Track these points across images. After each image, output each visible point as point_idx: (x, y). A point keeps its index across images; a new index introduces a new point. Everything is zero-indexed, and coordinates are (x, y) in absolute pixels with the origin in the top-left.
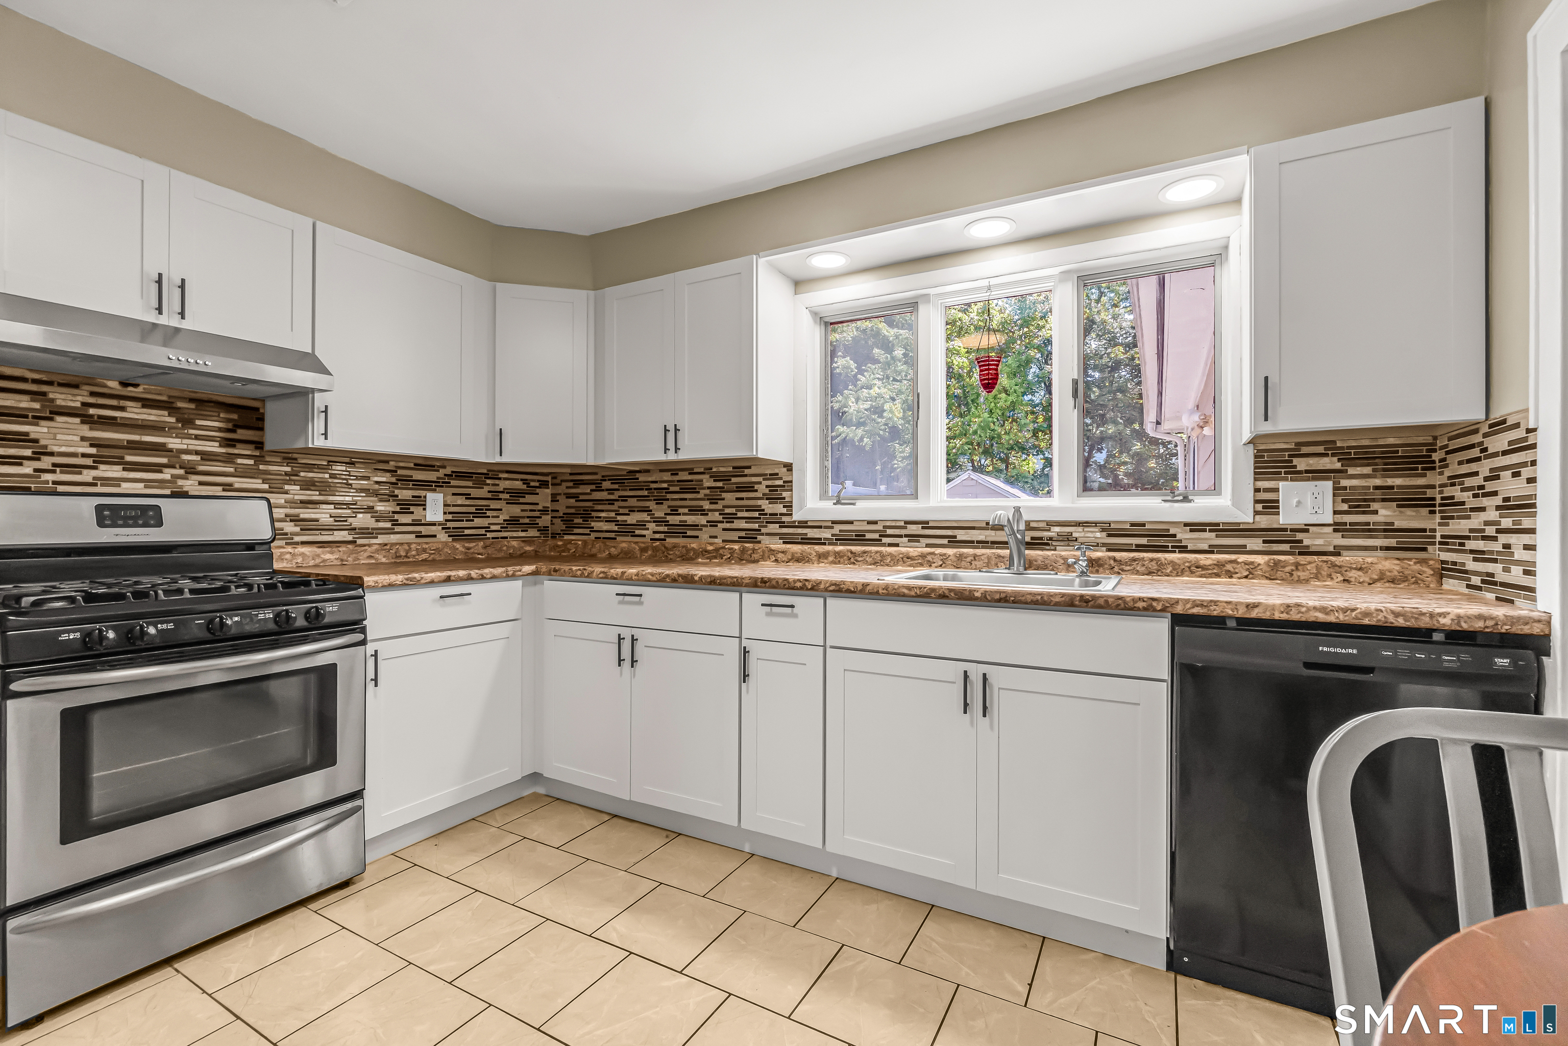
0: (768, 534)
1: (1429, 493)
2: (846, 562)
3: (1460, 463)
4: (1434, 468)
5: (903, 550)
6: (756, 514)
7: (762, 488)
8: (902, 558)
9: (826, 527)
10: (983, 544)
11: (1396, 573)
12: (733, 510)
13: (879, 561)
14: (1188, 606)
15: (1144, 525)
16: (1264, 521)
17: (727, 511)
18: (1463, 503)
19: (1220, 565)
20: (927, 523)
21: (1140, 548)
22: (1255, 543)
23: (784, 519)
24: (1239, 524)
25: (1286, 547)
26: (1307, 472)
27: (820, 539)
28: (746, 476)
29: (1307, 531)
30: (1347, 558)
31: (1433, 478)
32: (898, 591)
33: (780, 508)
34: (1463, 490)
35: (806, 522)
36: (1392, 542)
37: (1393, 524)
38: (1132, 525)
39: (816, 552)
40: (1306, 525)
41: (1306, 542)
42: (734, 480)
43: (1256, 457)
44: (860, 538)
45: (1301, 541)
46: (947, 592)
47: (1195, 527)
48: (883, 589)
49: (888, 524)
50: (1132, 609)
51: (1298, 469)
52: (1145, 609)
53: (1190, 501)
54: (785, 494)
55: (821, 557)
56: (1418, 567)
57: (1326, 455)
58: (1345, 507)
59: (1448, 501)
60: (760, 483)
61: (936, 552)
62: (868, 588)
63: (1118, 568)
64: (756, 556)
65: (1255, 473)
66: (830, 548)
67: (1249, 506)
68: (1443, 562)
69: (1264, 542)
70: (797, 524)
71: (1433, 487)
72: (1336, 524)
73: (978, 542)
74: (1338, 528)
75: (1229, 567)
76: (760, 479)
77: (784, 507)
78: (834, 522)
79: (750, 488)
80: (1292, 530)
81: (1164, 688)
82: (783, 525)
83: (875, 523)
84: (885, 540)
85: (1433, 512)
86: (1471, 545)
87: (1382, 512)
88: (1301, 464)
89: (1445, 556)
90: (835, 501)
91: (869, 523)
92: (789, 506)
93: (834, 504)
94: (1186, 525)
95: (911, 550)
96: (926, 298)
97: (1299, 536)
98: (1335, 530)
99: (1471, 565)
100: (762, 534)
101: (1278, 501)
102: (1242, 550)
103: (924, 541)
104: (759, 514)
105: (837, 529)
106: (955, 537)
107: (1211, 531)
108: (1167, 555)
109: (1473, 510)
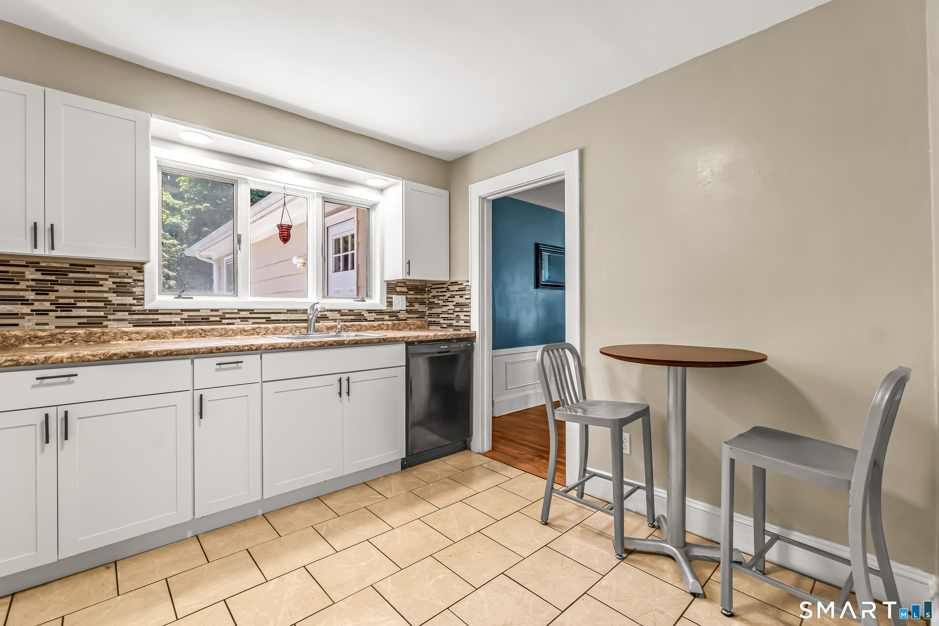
0: (114, 320)
1: (425, 300)
2: (198, 336)
3: (437, 292)
4: (426, 293)
5: (241, 326)
6: (102, 304)
7: (109, 283)
8: (240, 331)
9: (175, 314)
10: (286, 321)
11: (420, 325)
12: (72, 301)
13: (225, 334)
14: (413, 338)
15: (353, 311)
16: (389, 309)
17: (61, 301)
18: (439, 304)
20: (253, 310)
21: (352, 320)
22: (386, 317)
23: (134, 308)
24: (382, 310)
25: (394, 318)
26: (400, 292)
27: (171, 322)
28: (89, 273)
29: (399, 312)
30: (409, 321)
31: (426, 296)
32: (309, 345)
33: (129, 300)
34: (438, 300)
35: (157, 310)
36: (418, 316)
37: (418, 310)
38: (349, 311)
39: (171, 331)
40: (399, 310)
41: (399, 316)
42: (71, 275)
43: (387, 286)
44: (206, 320)
45: (398, 316)
46: (333, 343)
47: (370, 311)
48: (301, 345)
49: (226, 311)
51: (398, 291)
52: (398, 341)
53: (365, 301)
54: (134, 290)
55: (175, 334)
56: (424, 323)
57: (404, 287)
58: (408, 304)
59: (433, 303)
60: (107, 280)
61: (262, 327)
62: (292, 345)
63: (346, 329)
64: (106, 338)
65: (387, 292)
66: (183, 328)
67: (385, 304)
68: (429, 321)
69: (389, 316)
70: (147, 312)
71: (426, 298)
72: (407, 310)
73: (283, 320)
74: (407, 311)
76: (107, 276)
77: (134, 299)
78: (182, 310)
79: (95, 283)
80: (396, 312)
82: (132, 313)
83: (217, 310)
84: (224, 321)
85: (426, 306)
86: (441, 316)
87: (416, 306)
88: (398, 289)
89: (429, 319)
90: (177, 296)
91: (212, 310)
92: (140, 299)
93: (176, 298)
94: (367, 310)
95: (246, 326)
96: (246, 181)
97: (398, 314)
98: (406, 312)
99: (442, 321)
100: (110, 320)
101: (392, 302)
102: (382, 320)
103: (251, 321)
104: (105, 304)
105: (185, 315)
106: (270, 318)
107: (375, 313)
108: (363, 323)
109: (442, 306)
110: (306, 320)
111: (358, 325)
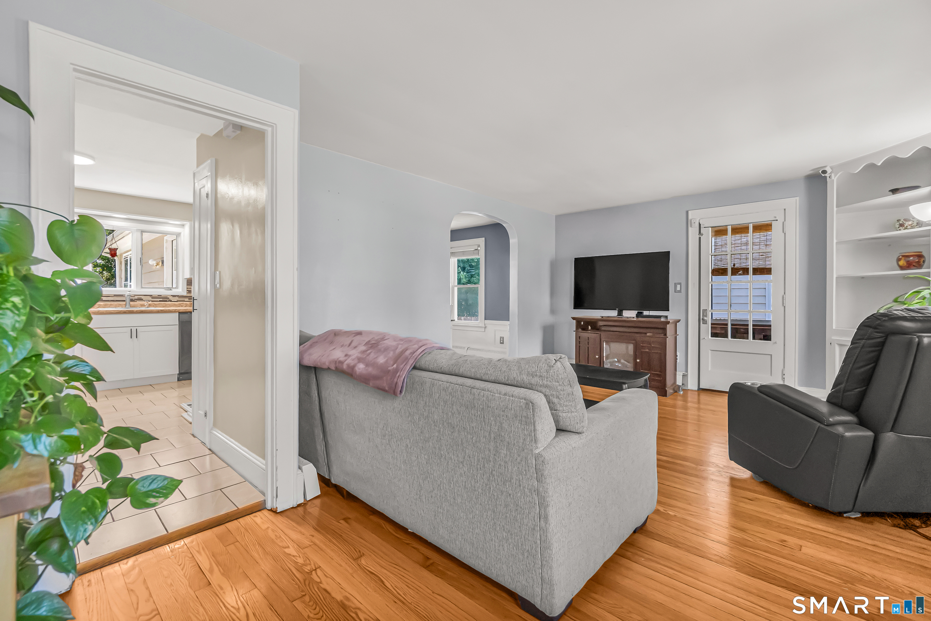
15: (161, 296)
16: (189, 295)
19: (180, 304)
21: (160, 301)
22: (187, 299)
24: (183, 295)
38: (158, 295)
43: (187, 281)
47: (174, 296)
50: (171, 312)
52: (174, 311)
53: (172, 290)
65: (187, 285)
67: (186, 292)
69: (189, 299)
73: (111, 300)
75: (182, 305)
81: (178, 326)
94: (172, 295)
101: (191, 291)
102: (184, 301)
107: (177, 297)
108: (168, 302)
110: (125, 300)
111: (164, 304)
